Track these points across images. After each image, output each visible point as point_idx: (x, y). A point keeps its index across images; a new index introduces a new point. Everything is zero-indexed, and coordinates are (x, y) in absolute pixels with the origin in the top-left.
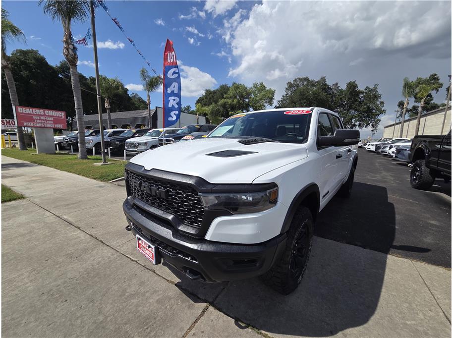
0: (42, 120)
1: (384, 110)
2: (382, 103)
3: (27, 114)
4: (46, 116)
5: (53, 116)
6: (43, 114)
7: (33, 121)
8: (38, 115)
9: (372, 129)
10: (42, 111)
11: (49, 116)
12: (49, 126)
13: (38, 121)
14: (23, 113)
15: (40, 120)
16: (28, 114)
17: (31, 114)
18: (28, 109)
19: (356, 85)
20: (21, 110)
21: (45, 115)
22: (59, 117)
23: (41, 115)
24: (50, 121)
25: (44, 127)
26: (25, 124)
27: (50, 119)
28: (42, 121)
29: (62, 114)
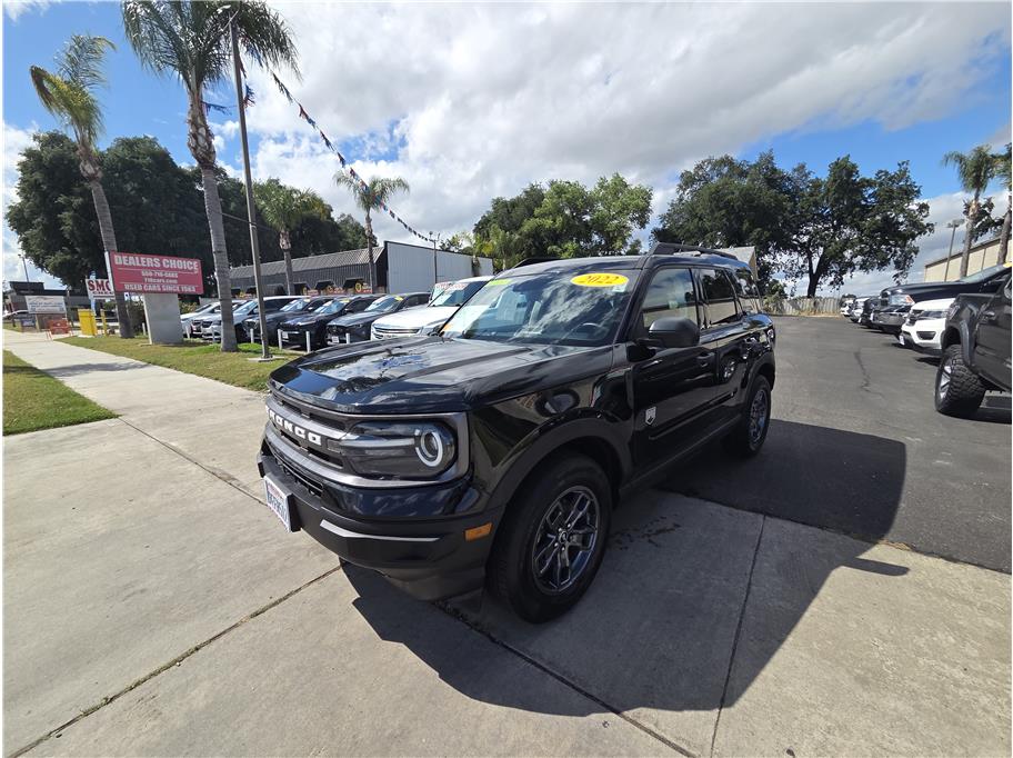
0: (158, 277)
1: (928, 225)
2: (924, 207)
3: (129, 267)
4: (166, 269)
5: (177, 270)
6: (159, 265)
7: (140, 280)
8: (150, 268)
9: (896, 272)
10: (156, 260)
11: (170, 269)
12: (170, 288)
13: (151, 280)
14: (123, 266)
15: (153, 277)
16: (132, 267)
17: (137, 267)
18: (131, 258)
19: (854, 166)
20: (120, 259)
21: (162, 268)
22: (187, 270)
23: (155, 268)
24: (172, 279)
25: (162, 292)
26: (127, 287)
27: (173, 275)
28: (159, 281)
29: (193, 266)
